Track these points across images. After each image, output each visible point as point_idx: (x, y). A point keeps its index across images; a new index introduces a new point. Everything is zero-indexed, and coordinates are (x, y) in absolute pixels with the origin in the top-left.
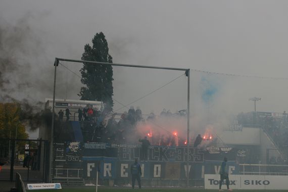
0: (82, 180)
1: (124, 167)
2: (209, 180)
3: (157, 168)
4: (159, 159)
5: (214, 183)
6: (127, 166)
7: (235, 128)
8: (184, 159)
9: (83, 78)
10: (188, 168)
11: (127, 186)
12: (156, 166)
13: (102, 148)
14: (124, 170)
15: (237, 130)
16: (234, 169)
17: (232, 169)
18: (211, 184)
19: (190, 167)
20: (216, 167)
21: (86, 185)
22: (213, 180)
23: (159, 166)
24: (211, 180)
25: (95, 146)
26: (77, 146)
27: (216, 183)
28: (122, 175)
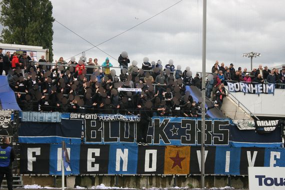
0: (18, 178)
1: (93, 154)
2: (256, 177)
3: (151, 155)
4: (153, 140)
5: (266, 184)
6: (97, 152)
7: (262, 90)
8: (196, 141)
9: (4, 16)
10: (202, 156)
11: (98, 187)
12: (148, 152)
13: (53, 121)
14: (94, 160)
15: (266, 93)
16: (278, 157)
17: (275, 156)
18: (260, 184)
19: (206, 152)
20: (249, 153)
21: (26, 187)
22: (264, 176)
23: (154, 152)
24: (260, 177)
25: (42, 118)
26: (7, 118)
27: (269, 182)
28: (90, 169)
